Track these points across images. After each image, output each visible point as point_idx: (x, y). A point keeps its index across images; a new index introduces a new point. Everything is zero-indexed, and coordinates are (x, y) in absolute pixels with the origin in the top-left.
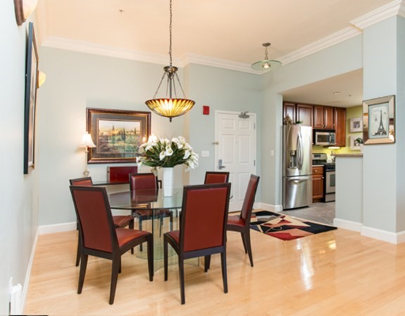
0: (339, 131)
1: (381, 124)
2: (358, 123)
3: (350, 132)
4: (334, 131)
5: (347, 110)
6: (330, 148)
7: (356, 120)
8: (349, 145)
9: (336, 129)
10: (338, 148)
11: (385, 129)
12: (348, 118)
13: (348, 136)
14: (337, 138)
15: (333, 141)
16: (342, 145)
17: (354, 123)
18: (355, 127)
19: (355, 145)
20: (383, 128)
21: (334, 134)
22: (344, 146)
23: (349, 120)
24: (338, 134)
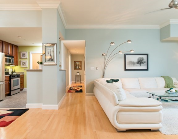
0: (15, 57)
1: (51, 55)
2: (24, 54)
3: (20, 58)
4: (13, 57)
5: (19, 47)
6: (10, 66)
7: (24, 53)
8: (20, 65)
9: (14, 56)
10: (14, 66)
11: (53, 58)
12: (19, 51)
13: (19, 60)
14: (14, 61)
15: (13, 62)
16: (17, 64)
17: (23, 54)
18: (23, 56)
19: (23, 65)
20: (52, 58)
21: (14, 59)
22: (18, 65)
23: (20, 53)
24: (15, 59)
